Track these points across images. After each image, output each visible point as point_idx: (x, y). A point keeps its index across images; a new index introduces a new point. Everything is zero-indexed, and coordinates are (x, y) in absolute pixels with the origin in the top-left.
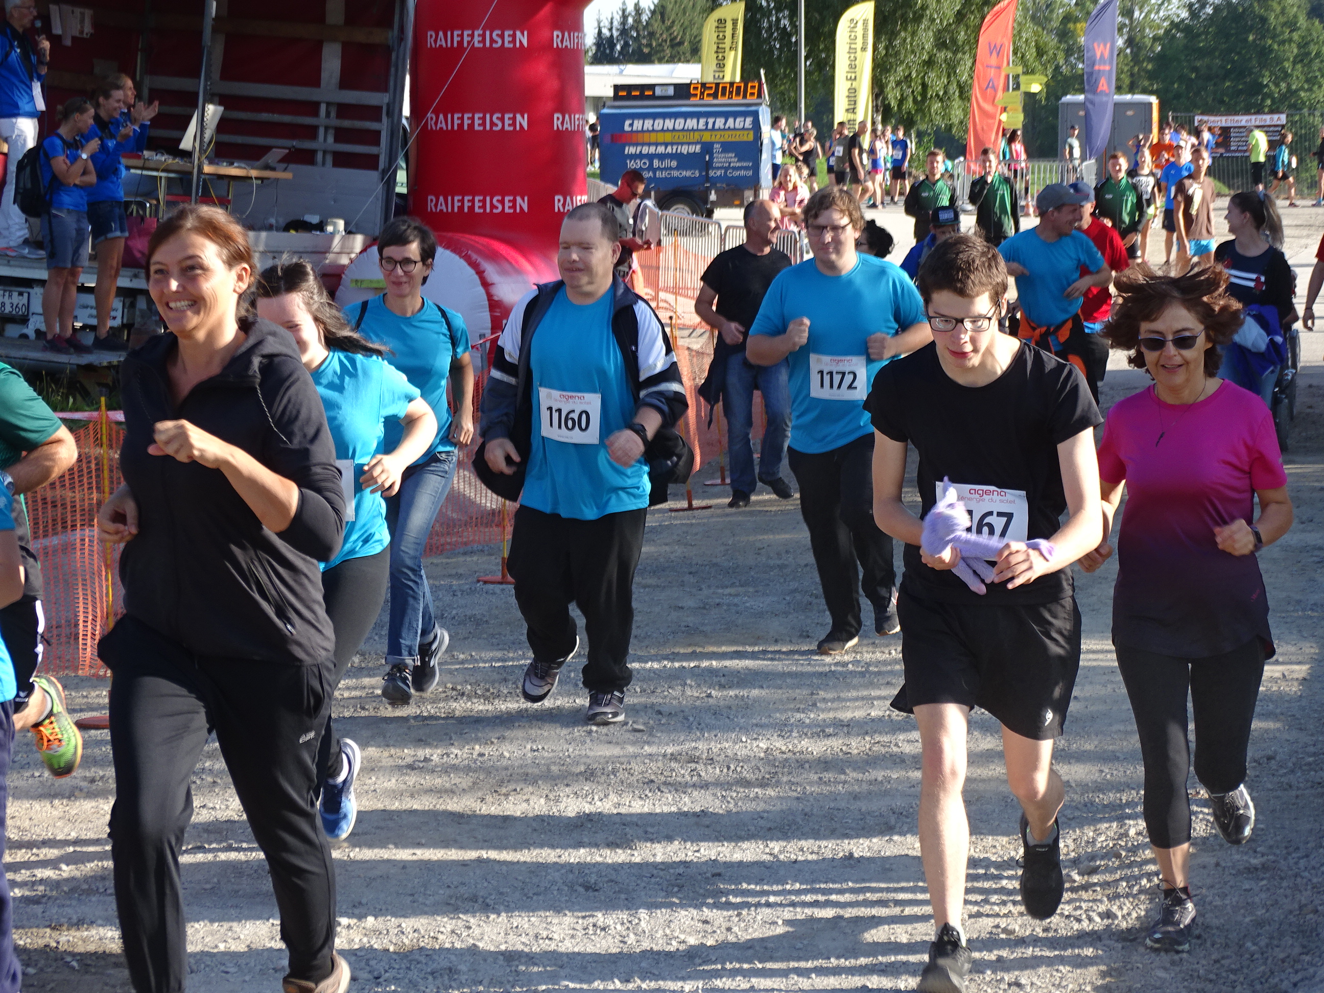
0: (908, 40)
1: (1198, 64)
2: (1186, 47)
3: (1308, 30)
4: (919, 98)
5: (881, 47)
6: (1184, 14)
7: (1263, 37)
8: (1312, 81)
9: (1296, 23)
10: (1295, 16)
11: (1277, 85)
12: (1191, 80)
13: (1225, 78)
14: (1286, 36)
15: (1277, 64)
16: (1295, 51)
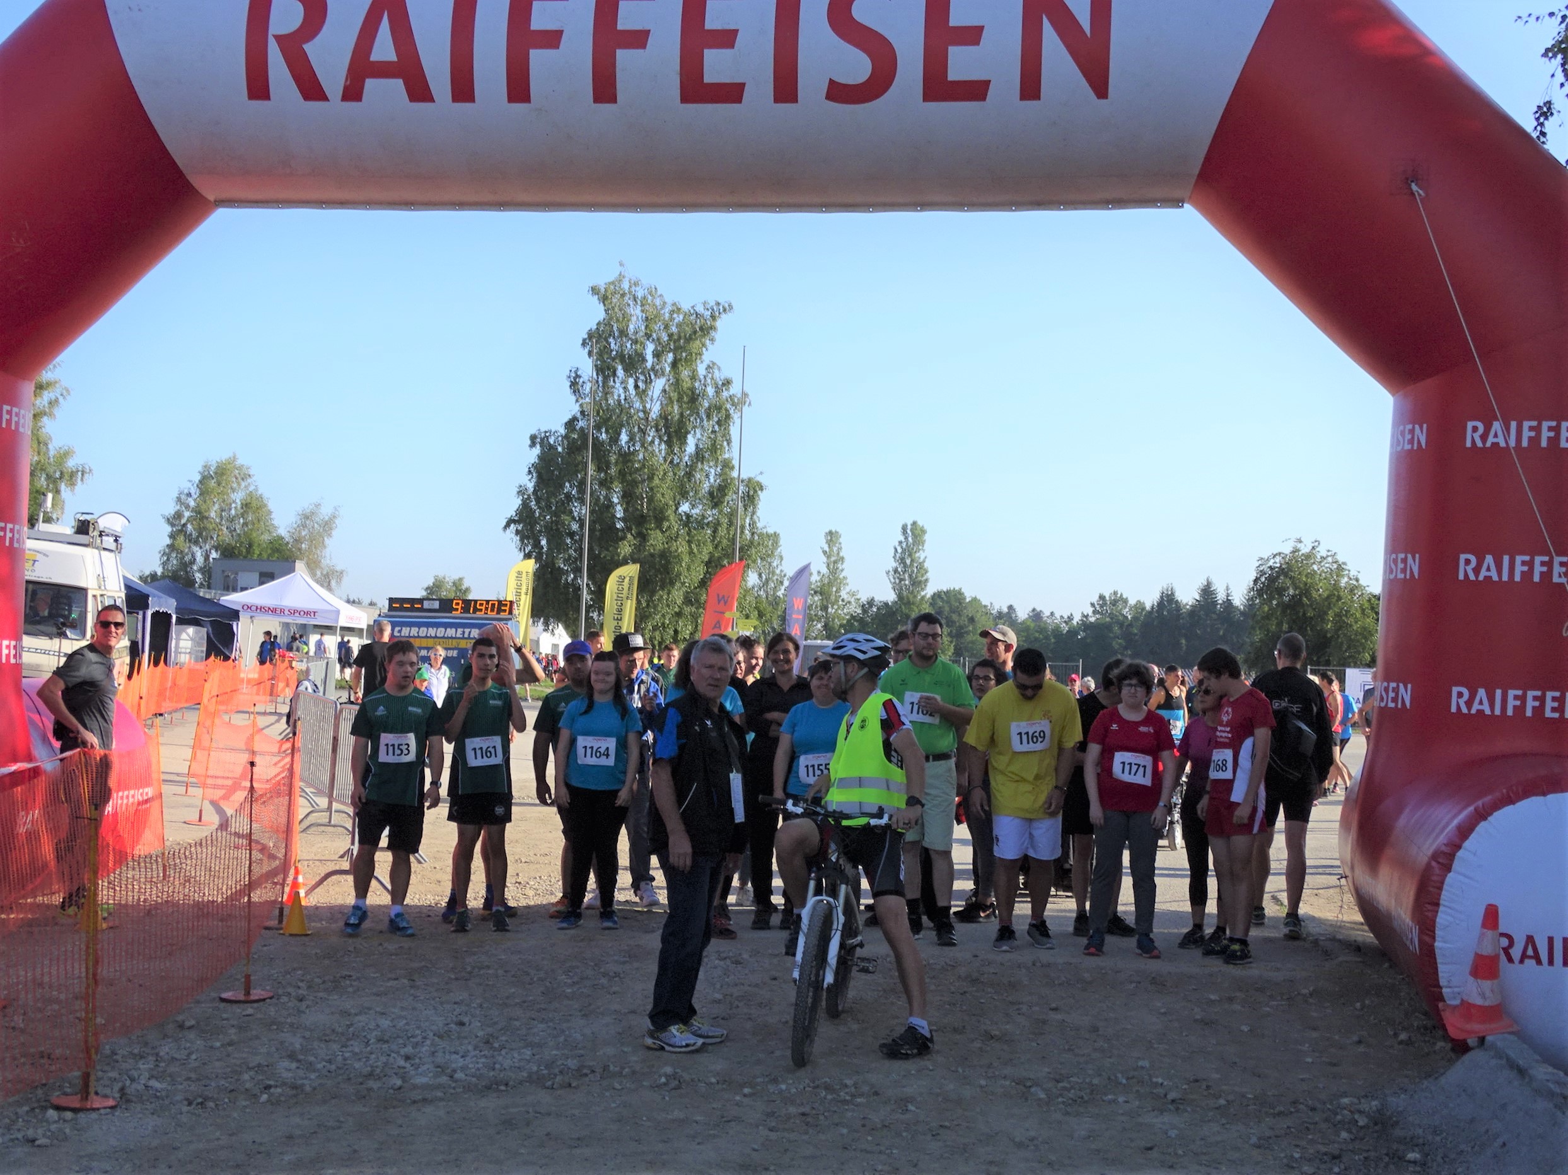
0: (664, 597)
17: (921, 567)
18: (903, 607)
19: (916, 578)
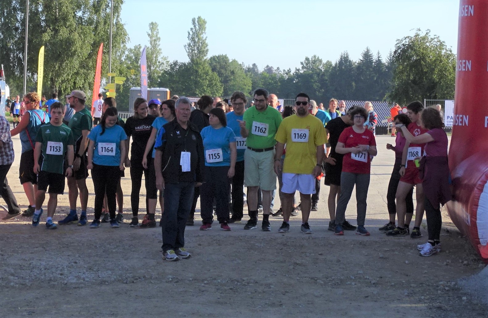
3: (212, 76)
6: (169, 68)
7: (196, 77)
9: (208, 73)
10: (208, 71)
14: (205, 77)
15: (201, 87)
16: (208, 83)
17: (204, 44)
18: (194, 66)
19: (201, 49)
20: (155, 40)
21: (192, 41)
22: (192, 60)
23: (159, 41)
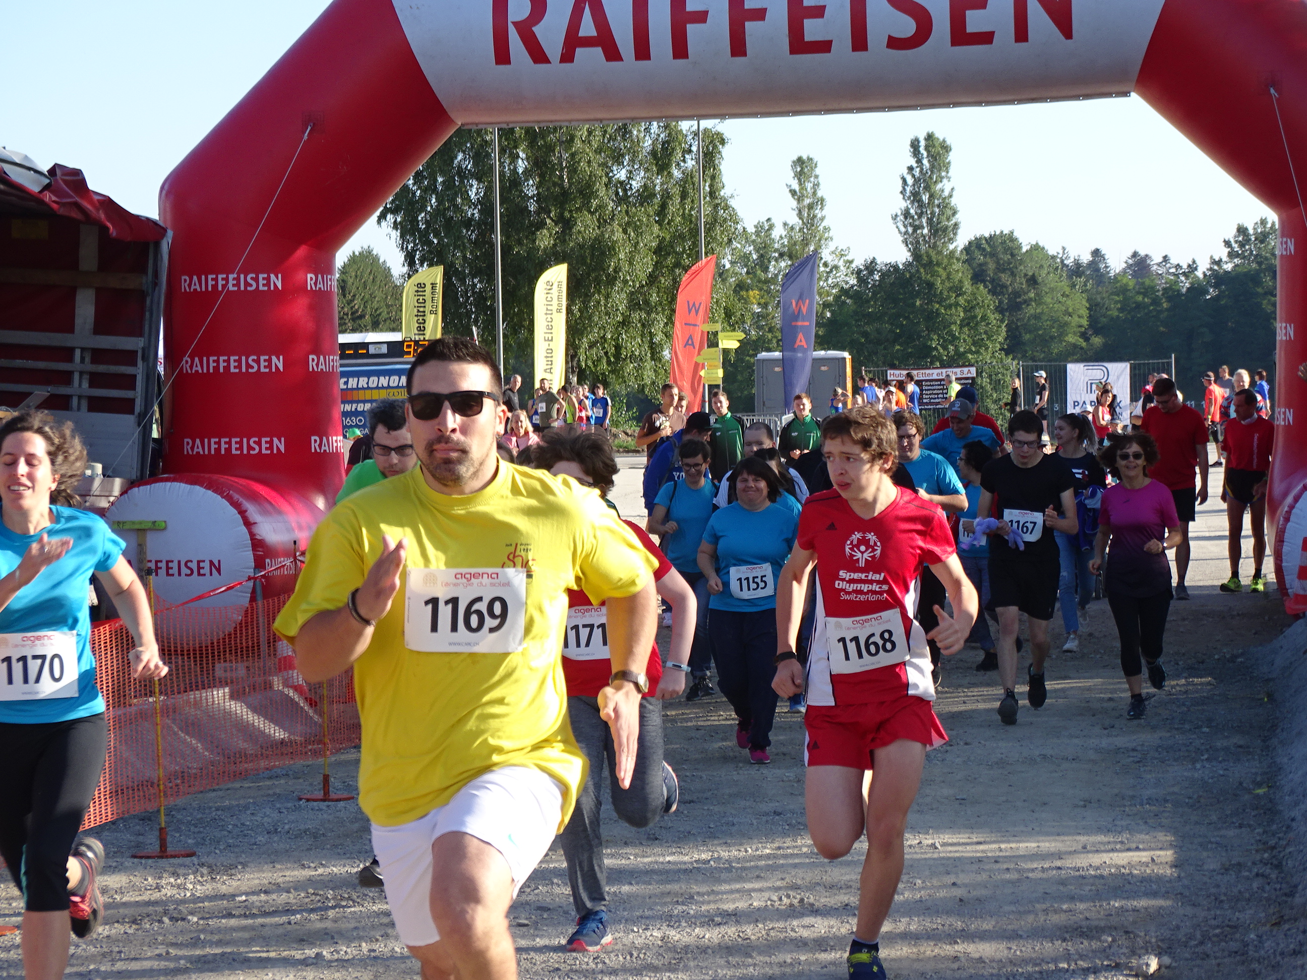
0: (602, 303)
1: (868, 329)
2: (856, 313)
3: (974, 294)
4: (612, 359)
5: (575, 309)
6: (853, 281)
7: (930, 302)
8: (978, 344)
9: (961, 288)
10: (960, 281)
11: (945, 348)
12: (862, 344)
13: (895, 341)
14: (953, 300)
15: (944, 328)
16: (962, 314)
18: (922, 270)
19: (938, 223)
20: (811, 207)
21: (912, 202)
22: (916, 255)
23: (822, 209)
